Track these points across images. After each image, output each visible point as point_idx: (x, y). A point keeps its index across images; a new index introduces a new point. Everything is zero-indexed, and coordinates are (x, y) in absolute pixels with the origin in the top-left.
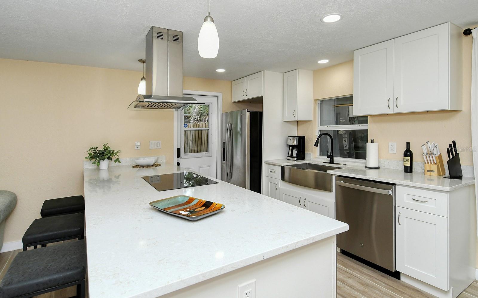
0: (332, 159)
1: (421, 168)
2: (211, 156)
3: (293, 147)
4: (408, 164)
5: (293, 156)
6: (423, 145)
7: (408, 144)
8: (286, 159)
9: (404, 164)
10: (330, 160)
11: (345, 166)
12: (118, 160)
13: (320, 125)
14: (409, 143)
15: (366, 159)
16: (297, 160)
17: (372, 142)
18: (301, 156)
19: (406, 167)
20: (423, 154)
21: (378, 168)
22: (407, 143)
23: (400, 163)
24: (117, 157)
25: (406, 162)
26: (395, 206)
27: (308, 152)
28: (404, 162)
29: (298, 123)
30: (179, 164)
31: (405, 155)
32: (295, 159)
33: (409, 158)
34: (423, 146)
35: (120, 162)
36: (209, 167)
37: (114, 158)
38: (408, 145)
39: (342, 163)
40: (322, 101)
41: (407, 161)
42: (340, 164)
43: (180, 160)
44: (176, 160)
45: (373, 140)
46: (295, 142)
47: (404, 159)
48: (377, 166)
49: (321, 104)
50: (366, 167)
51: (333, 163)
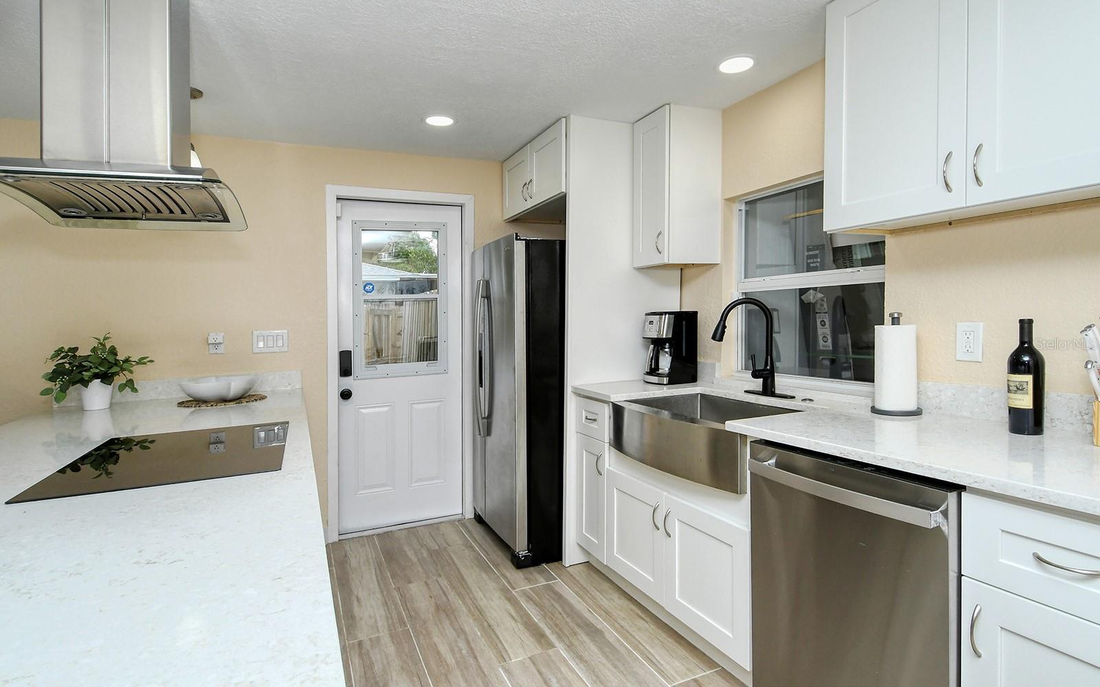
0: (769, 380)
1: (1079, 417)
2: (446, 372)
3: (658, 343)
4: (1025, 401)
5: (660, 371)
6: (1090, 327)
7: (1026, 327)
8: (640, 380)
9: (1010, 401)
10: (765, 385)
11: (807, 404)
12: (130, 384)
13: (745, 278)
14: (1031, 321)
15: (873, 381)
16: (670, 383)
17: (895, 321)
18: (686, 369)
19: (1015, 414)
20: (1087, 363)
21: (917, 413)
22: (1021, 321)
23: (996, 395)
24: (129, 376)
25: (1015, 392)
26: (960, 575)
27: (709, 361)
28: (1012, 395)
29: (683, 271)
30: (346, 395)
31: (1016, 365)
32: (665, 380)
33: (1029, 378)
34: (1089, 333)
35: (134, 390)
36: (439, 403)
37: (120, 380)
38: (1026, 330)
39: (800, 395)
40: (751, 203)
41: (1020, 389)
42: (794, 397)
43: (348, 383)
44: (334, 383)
45: (896, 315)
46: (663, 329)
47: (1011, 384)
48: (912, 407)
49: (747, 211)
50: (874, 410)
51: (773, 395)
